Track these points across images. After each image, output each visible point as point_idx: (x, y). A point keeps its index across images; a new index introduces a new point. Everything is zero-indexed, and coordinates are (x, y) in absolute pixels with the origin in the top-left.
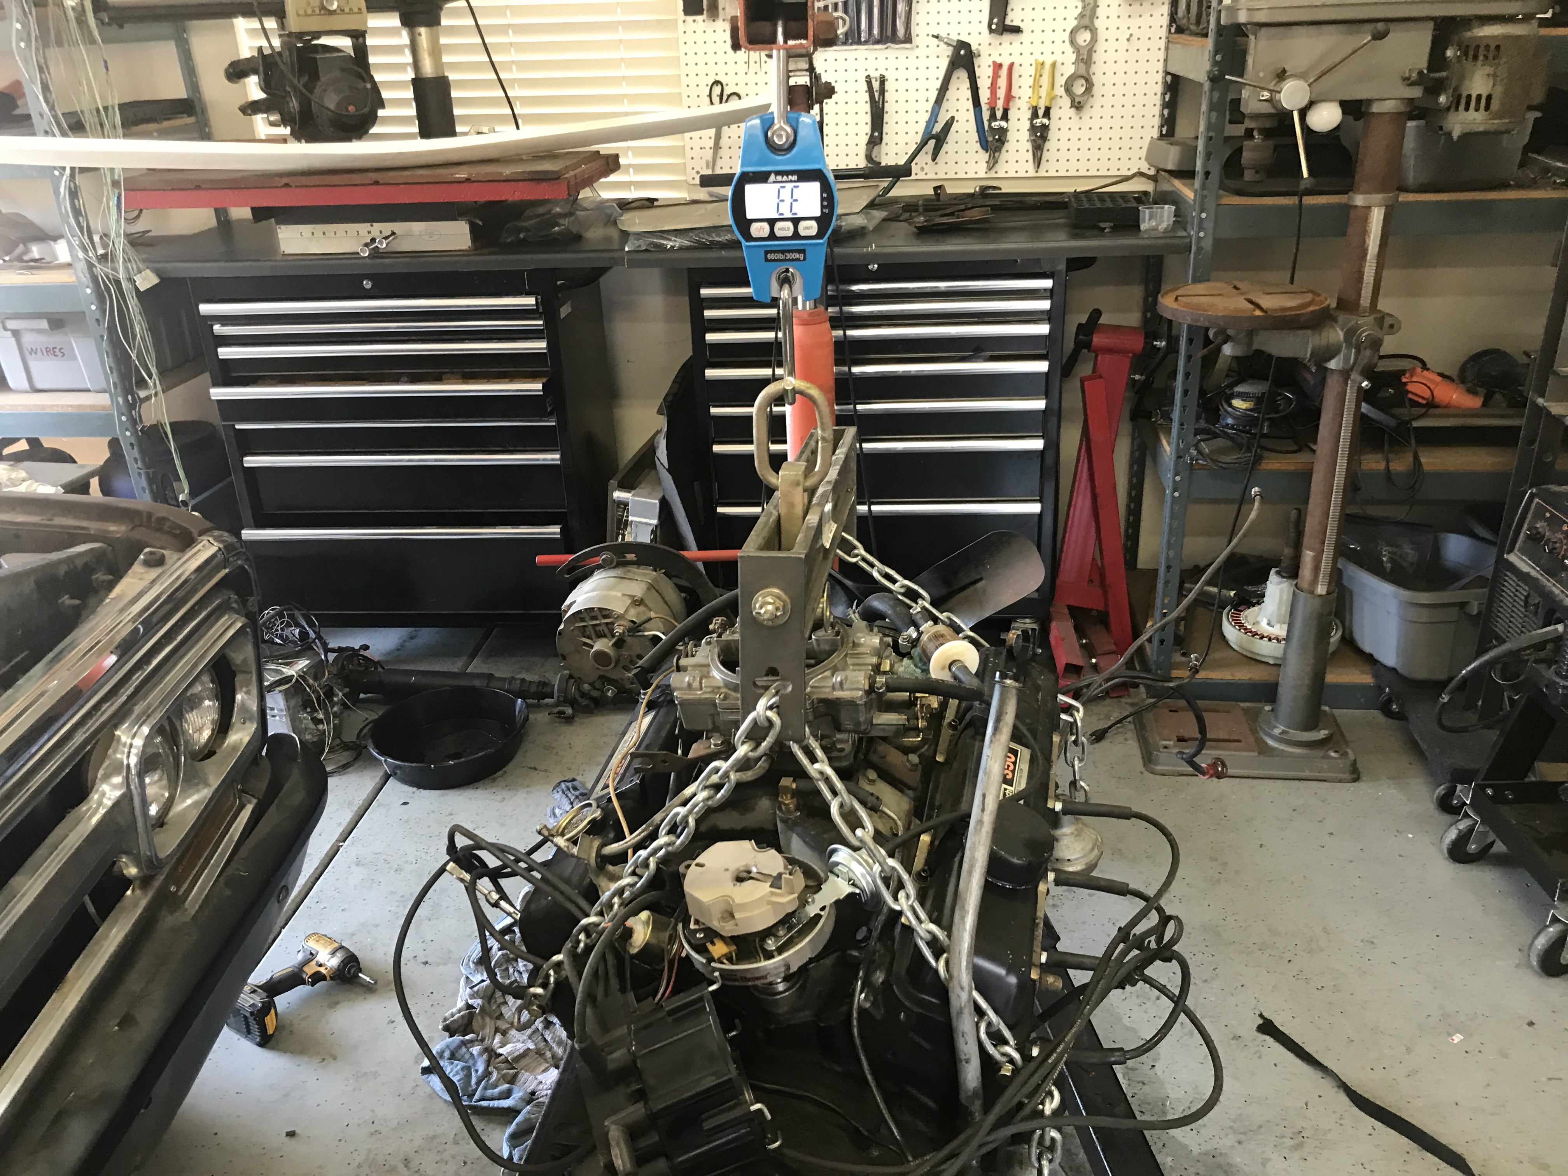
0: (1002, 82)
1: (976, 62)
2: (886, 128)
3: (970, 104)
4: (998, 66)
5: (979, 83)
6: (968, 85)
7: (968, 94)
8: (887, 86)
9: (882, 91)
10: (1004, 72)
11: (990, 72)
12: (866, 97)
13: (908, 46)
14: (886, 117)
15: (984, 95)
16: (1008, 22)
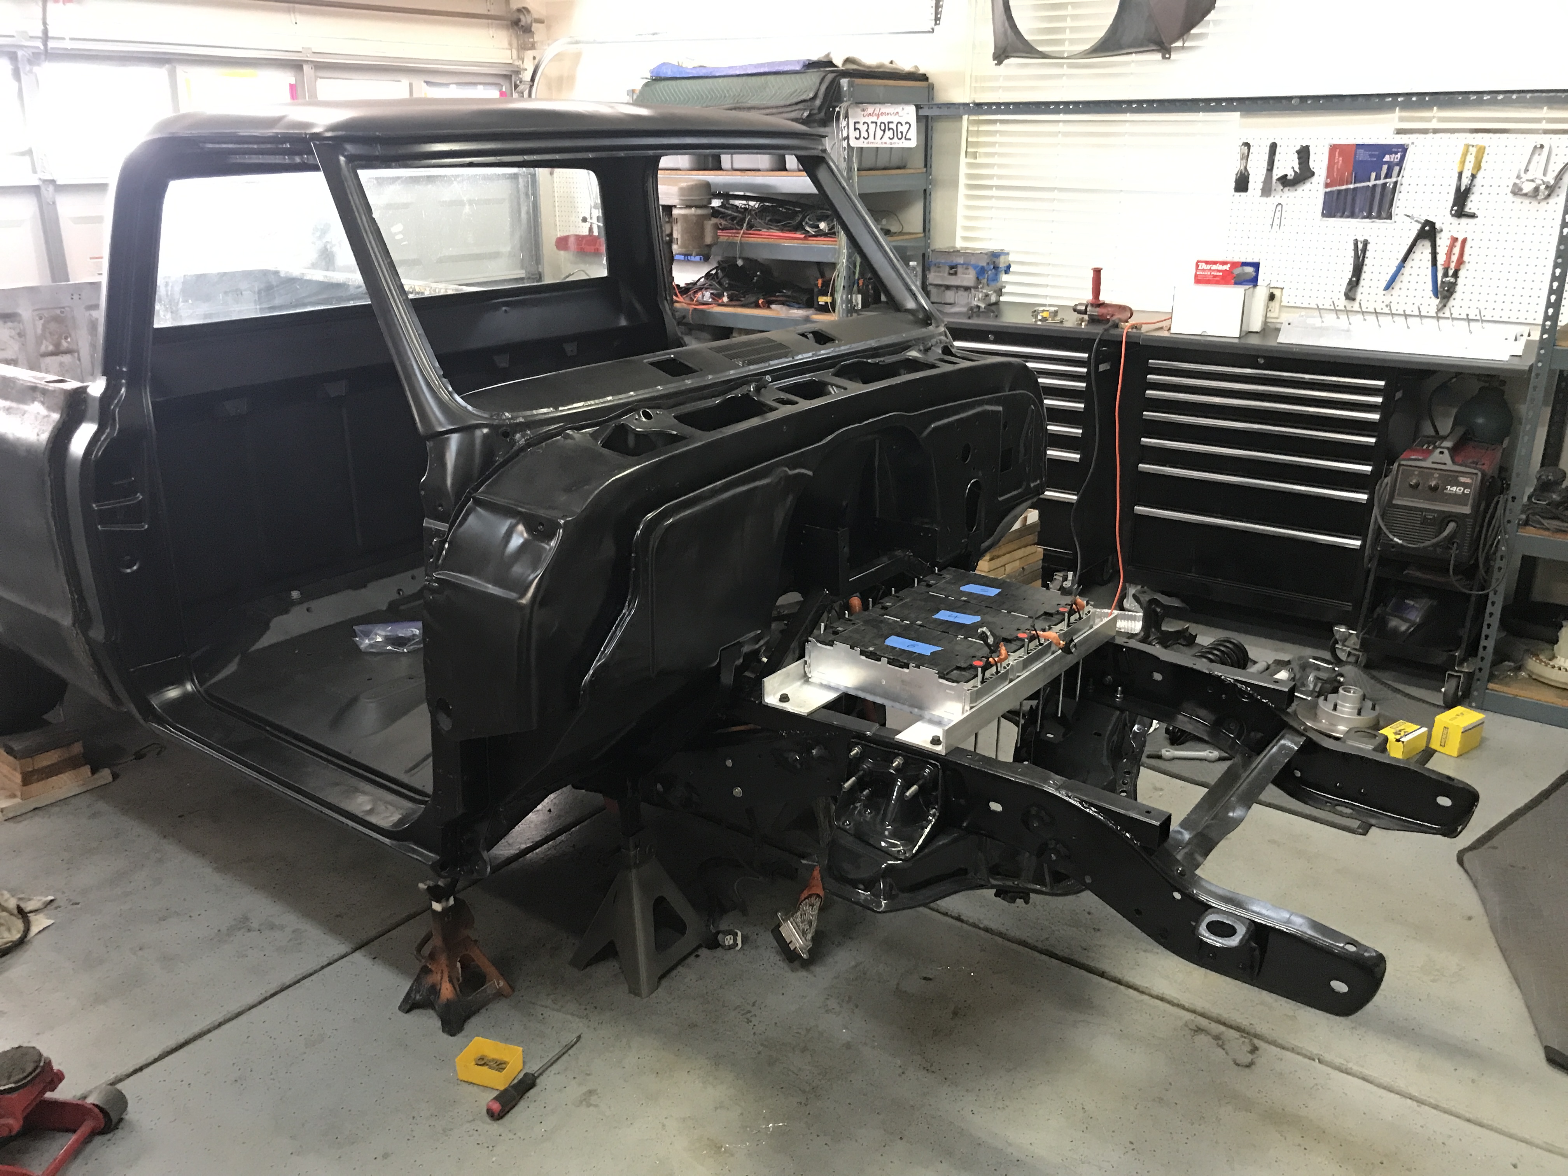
0: (1456, 250)
1: (1438, 236)
2: (1363, 276)
3: (1429, 264)
4: (1455, 240)
5: (1438, 250)
6: (1430, 251)
7: (1429, 257)
8: (1369, 247)
9: (1364, 250)
10: (1458, 245)
11: (1448, 242)
12: (1352, 253)
13: (1388, 221)
14: (1365, 268)
15: (1441, 259)
16: (1467, 209)
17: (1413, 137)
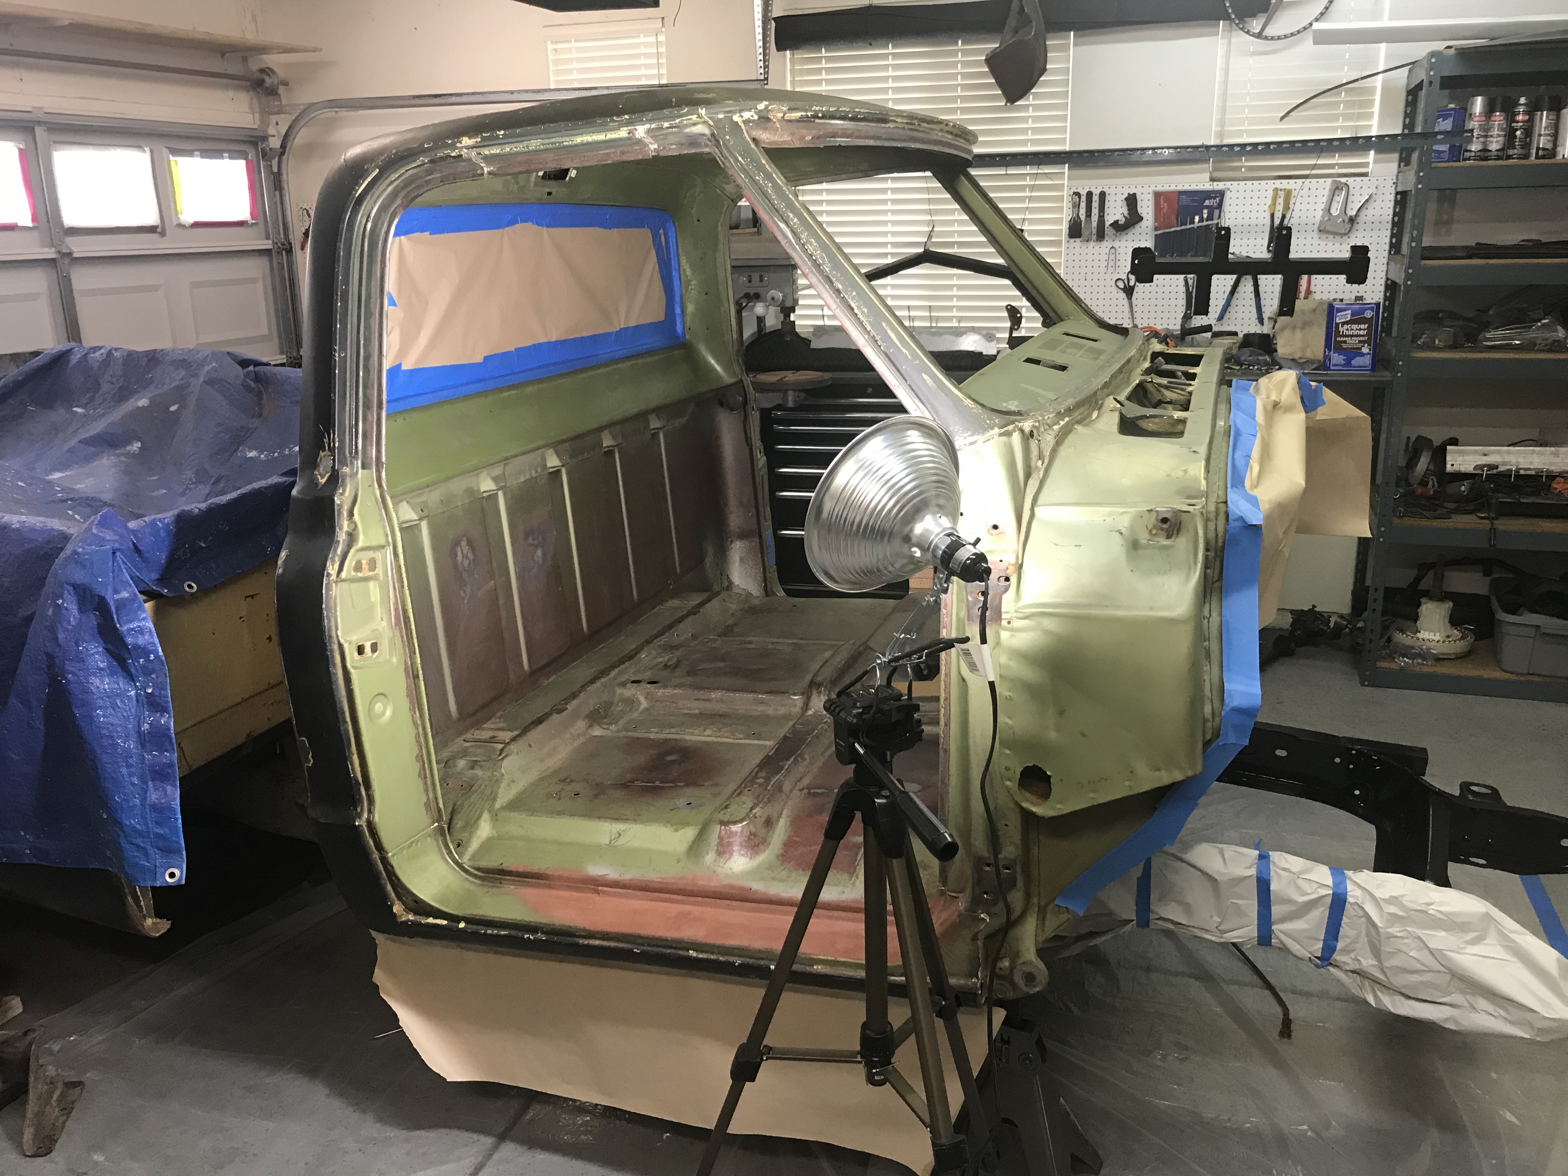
17: (1228, 184)
